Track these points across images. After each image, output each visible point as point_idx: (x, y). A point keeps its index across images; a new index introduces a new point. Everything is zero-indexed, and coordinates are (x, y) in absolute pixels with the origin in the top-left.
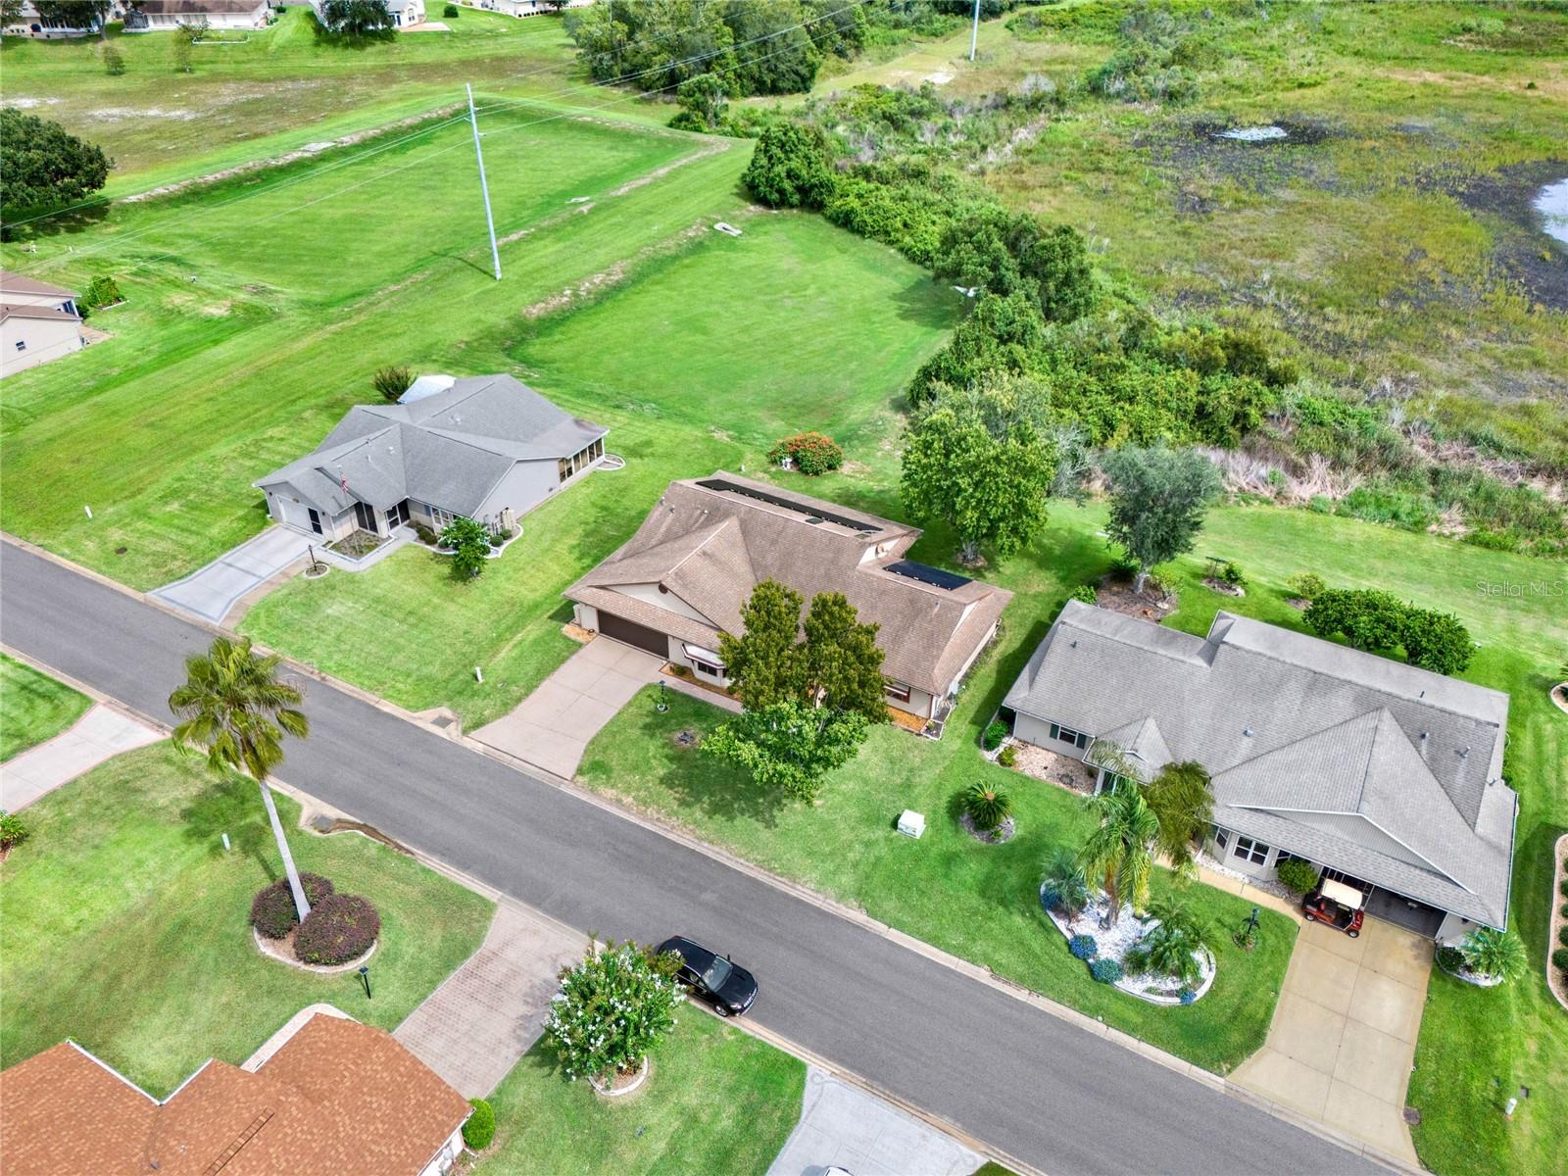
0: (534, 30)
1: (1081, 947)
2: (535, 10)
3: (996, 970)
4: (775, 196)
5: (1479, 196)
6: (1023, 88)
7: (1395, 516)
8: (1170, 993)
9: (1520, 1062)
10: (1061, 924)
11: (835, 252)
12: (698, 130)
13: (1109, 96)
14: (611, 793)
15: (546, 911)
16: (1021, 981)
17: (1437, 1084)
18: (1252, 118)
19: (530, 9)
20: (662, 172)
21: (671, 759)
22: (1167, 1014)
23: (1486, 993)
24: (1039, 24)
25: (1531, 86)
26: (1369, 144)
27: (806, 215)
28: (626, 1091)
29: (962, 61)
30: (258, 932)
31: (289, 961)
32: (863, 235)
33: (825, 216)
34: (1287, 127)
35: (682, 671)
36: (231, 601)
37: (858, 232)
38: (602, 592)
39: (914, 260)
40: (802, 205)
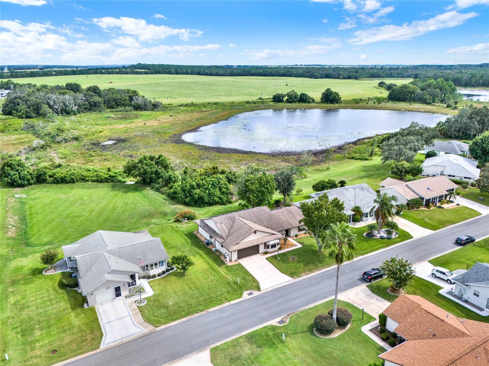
1: (382, 238)
5: (176, 142)
8: (396, 235)
9: (417, 218)
10: (376, 237)
14: (303, 274)
18: (102, 140)
22: (399, 237)
25: (144, 124)
26: (137, 139)
28: (403, 292)
30: (327, 336)
31: (342, 332)
32: (74, 182)
33: (49, 183)
34: (113, 140)
35: (266, 253)
36: (134, 325)
37: (70, 182)
38: (238, 245)
39: (102, 182)
40: (35, 183)
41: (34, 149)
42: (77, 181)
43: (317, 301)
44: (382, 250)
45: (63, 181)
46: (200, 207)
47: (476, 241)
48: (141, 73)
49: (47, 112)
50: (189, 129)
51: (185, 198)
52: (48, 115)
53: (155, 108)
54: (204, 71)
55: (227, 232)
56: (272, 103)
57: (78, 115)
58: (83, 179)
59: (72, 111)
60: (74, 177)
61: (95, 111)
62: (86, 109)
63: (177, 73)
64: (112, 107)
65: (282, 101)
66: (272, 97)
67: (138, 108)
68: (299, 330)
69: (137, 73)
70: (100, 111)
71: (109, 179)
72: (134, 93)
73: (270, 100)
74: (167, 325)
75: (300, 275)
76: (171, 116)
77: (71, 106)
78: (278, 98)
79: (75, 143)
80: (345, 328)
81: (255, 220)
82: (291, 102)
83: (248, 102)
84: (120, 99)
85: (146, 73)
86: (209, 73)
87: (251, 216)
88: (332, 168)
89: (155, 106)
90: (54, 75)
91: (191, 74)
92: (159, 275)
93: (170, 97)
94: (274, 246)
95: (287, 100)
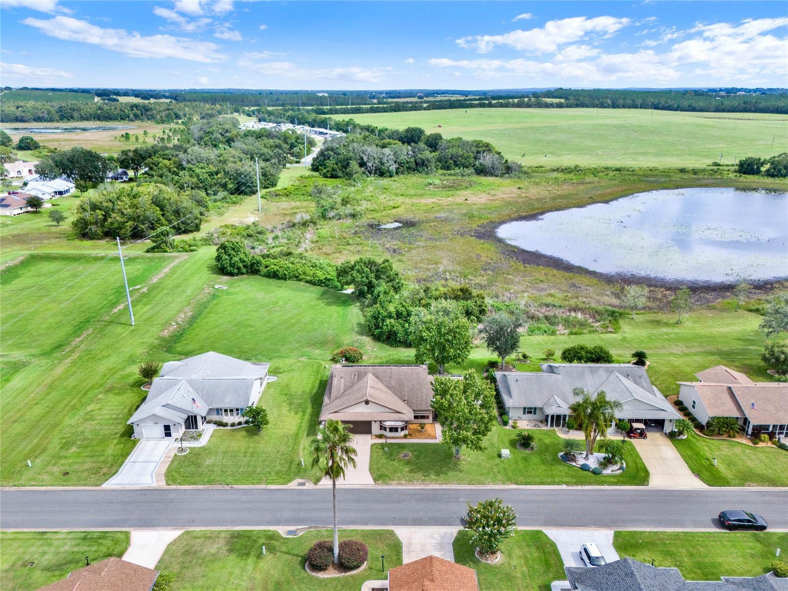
0: (26, 220)
1: (584, 468)
2: (22, 211)
3: (567, 484)
4: (236, 271)
5: (480, 236)
6: (297, 219)
7: (545, 332)
8: (618, 470)
9: (707, 453)
10: (574, 464)
11: (276, 288)
12: (165, 251)
13: (330, 218)
14: (395, 482)
15: (412, 525)
16: (576, 484)
17: (695, 465)
18: (386, 220)
19: (19, 211)
20: (166, 270)
21: (407, 464)
22: (621, 475)
23: (685, 440)
24: (277, 195)
25: (466, 200)
26: (432, 224)
27: (251, 277)
28: (497, 559)
29: (256, 212)
30: (314, 572)
31: (338, 575)
32: (285, 279)
33: (261, 275)
34: (400, 222)
35: (380, 436)
36: (152, 475)
37: (282, 279)
38: (337, 414)
39: (315, 285)
40: (247, 273)
41: (294, 225)
42: (290, 278)
43: (367, 524)
44: (564, 487)
45: (274, 275)
46: (392, 346)
47: (768, 530)
48: (551, 106)
49: (354, 171)
50: (524, 214)
51: (376, 329)
52: (355, 176)
53: (507, 173)
54: (666, 102)
55: (341, 391)
56: (732, 175)
57: (396, 178)
58: (297, 278)
59: (388, 171)
60: (286, 273)
61: (421, 173)
62: (409, 168)
63: (614, 106)
64: (448, 168)
65: (757, 172)
66: (737, 162)
67: (482, 171)
68: (295, 552)
69: (547, 106)
70: (427, 173)
71: (324, 283)
72: (487, 146)
73: (733, 168)
74: (179, 487)
75: (389, 482)
76: (519, 188)
77: (388, 164)
78: (749, 165)
79: (349, 222)
80: (345, 572)
81: (393, 383)
82: (773, 176)
83: (682, 171)
84: (461, 156)
85: (560, 106)
86: (675, 106)
87: (391, 377)
88: (689, 324)
89: (508, 169)
90: (425, 109)
91: (641, 108)
92: (233, 425)
93: (551, 153)
94: (394, 429)
95: (768, 171)
